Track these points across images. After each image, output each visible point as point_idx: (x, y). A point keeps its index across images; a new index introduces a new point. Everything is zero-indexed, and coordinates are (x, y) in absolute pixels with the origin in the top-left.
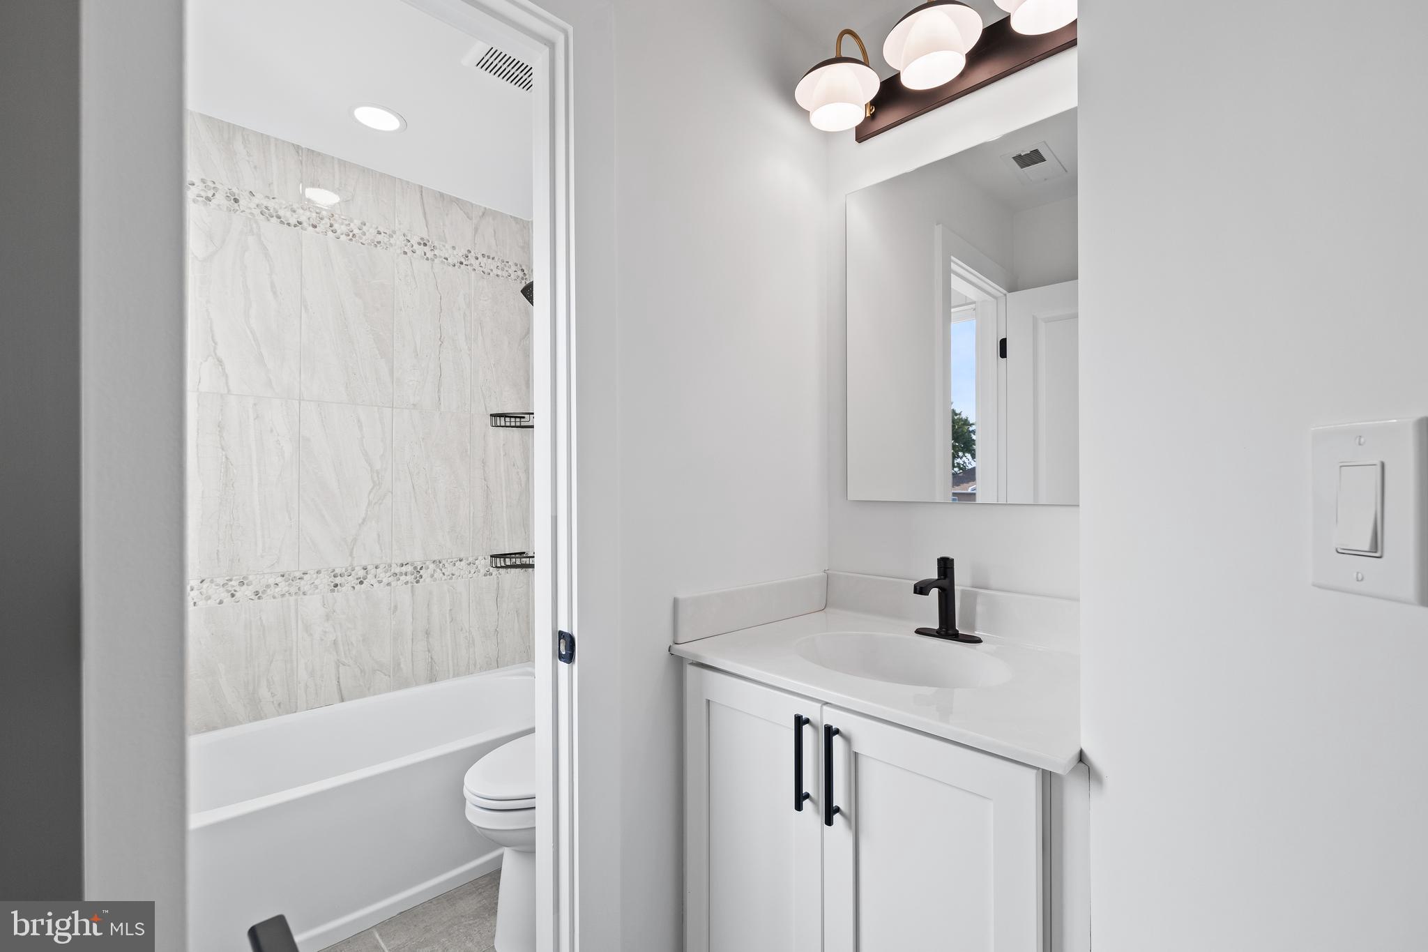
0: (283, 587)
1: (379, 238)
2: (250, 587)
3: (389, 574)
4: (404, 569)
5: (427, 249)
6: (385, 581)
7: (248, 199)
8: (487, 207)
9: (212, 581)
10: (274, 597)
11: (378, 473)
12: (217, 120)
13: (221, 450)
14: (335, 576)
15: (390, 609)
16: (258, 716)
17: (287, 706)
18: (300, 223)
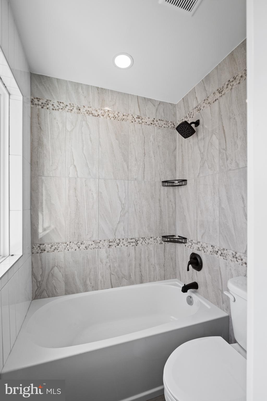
0: (94, 245)
1: (124, 117)
2: (84, 245)
3: (127, 242)
4: (132, 240)
5: (140, 120)
6: (126, 244)
7: (83, 109)
8: (161, 101)
9: (73, 243)
10: (91, 249)
11: (123, 205)
12: (74, 82)
13: (75, 197)
14: (110, 242)
15: (127, 255)
16: (86, 290)
17: (95, 288)
18: (98, 115)
